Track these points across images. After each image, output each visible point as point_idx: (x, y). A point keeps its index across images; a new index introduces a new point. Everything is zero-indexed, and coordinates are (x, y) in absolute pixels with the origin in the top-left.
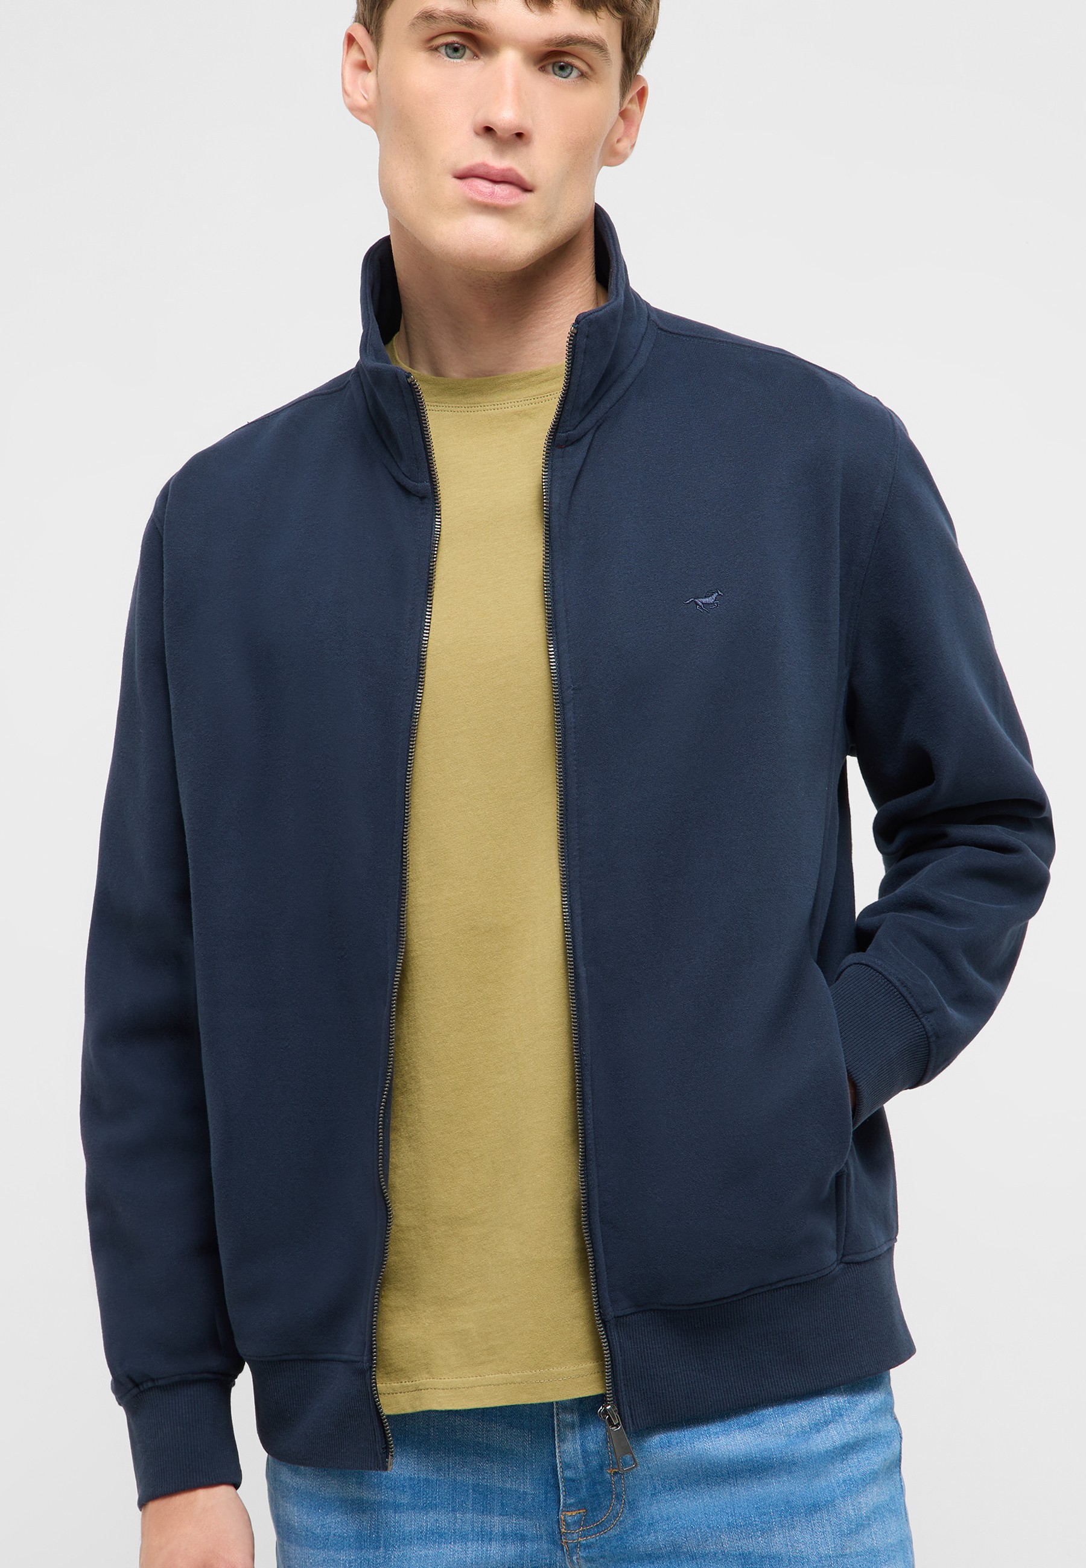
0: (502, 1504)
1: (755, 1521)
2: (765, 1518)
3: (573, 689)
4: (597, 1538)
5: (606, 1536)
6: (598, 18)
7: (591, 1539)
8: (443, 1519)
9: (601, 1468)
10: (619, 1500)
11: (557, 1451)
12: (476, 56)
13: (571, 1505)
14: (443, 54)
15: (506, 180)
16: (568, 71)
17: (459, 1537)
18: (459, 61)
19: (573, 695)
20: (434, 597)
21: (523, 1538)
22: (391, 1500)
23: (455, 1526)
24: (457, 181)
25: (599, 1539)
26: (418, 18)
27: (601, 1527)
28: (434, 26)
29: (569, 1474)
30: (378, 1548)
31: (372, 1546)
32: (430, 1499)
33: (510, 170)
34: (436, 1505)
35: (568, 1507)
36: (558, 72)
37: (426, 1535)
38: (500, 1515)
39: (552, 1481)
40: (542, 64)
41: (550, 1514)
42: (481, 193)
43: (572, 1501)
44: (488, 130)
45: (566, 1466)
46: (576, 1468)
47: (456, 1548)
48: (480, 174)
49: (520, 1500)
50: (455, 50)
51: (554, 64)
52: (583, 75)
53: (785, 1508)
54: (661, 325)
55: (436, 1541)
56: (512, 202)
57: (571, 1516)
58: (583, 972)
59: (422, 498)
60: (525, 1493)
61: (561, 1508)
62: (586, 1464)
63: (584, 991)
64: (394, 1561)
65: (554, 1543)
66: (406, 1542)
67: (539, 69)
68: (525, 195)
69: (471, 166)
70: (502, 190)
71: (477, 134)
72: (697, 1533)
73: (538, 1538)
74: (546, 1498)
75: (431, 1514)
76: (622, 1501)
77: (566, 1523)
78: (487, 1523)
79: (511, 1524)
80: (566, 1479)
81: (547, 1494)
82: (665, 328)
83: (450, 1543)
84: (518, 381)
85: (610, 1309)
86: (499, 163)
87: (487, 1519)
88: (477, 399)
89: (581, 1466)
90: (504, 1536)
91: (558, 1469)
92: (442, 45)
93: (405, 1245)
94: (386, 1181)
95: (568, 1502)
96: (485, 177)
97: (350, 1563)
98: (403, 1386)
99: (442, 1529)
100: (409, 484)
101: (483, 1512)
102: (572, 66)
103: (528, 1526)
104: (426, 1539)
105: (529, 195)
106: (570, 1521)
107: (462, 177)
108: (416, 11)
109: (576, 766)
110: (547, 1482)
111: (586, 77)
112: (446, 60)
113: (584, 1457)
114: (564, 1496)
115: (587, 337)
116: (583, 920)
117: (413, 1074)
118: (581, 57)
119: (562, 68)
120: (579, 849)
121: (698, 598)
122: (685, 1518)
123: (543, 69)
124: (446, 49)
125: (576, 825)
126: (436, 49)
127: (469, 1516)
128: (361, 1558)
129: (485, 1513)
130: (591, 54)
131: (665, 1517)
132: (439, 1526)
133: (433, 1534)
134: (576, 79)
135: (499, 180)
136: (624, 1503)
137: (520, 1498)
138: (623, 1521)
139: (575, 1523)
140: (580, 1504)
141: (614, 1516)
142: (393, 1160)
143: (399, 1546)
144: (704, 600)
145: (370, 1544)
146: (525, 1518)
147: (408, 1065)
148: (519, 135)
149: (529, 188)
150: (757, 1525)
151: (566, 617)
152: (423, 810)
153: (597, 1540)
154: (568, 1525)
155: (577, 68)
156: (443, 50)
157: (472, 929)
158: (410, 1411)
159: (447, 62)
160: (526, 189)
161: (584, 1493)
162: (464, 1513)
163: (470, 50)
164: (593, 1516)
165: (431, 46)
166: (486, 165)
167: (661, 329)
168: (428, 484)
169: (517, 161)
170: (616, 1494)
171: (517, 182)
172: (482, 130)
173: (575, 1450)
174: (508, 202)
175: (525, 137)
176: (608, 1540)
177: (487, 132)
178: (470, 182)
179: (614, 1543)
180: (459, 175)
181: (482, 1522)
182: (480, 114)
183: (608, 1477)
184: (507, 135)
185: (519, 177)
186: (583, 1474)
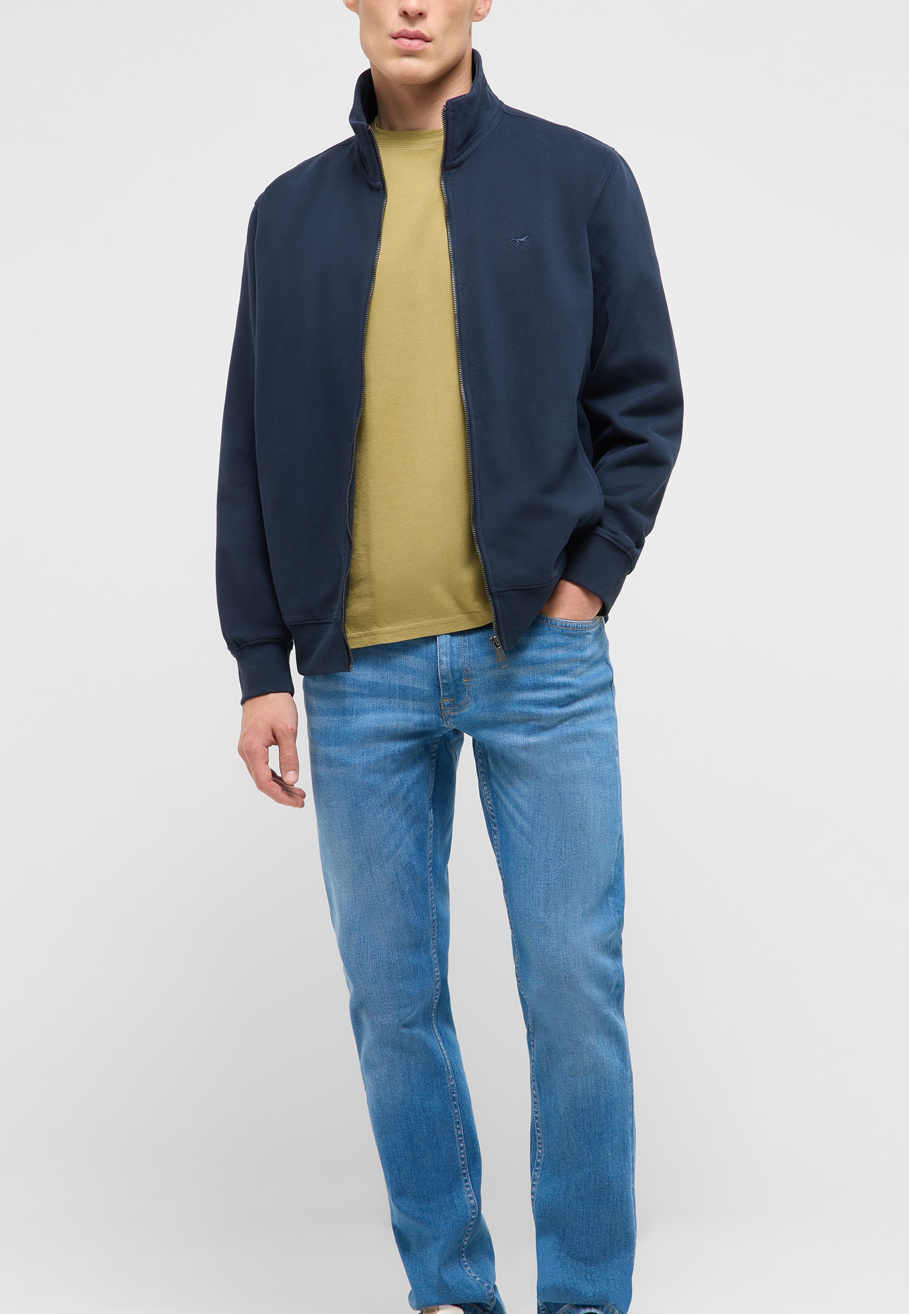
0: (413, 695)
5: (463, 712)
7: (454, 713)
8: (385, 701)
9: (461, 678)
10: (469, 695)
11: (439, 669)
13: (446, 696)
15: (416, 37)
17: (392, 710)
20: (382, 239)
21: (424, 713)
22: (359, 692)
23: (390, 705)
24: (393, 40)
25: (459, 713)
27: (460, 708)
29: (444, 681)
30: (353, 715)
32: (378, 692)
33: (418, 31)
34: (381, 695)
35: (445, 697)
37: (375, 709)
38: (412, 700)
39: (437, 684)
41: (436, 701)
42: (404, 45)
43: (447, 694)
44: (405, 13)
45: (443, 677)
46: (448, 679)
48: (404, 35)
49: (422, 694)
54: (506, 111)
56: (420, 48)
57: (446, 702)
58: (473, 422)
59: (378, 190)
60: (424, 690)
61: (441, 697)
62: (453, 676)
63: (474, 431)
65: (439, 714)
66: (366, 712)
68: (427, 44)
69: (399, 31)
70: (416, 43)
71: (400, 15)
73: (430, 712)
74: (435, 692)
75: (379, 699)
78: (406, 704)
79: (418, 705)
80: (443, 684)
81: (434, 690)
82: (508, 113)
83: (388, 713)
84: (428, 134)
85: (494, 587)
86: (411, 29)
87: (405, 702)
88: (408, 142)
89: (450, 677)
90: (414, 710)
91: (440, 678)
93: (362, 563)
94: (351, 531)
96: (407, 36)
97: (339, 722)
98: (365, 633)
100: (372, 183)
103: (425, 706)
104: (376, 711)
105: (429, 43)
106: (446, 704)
113: (452, 673)
114: (443, 692)
115: (453, 111)
116: (472, 397)
117: (365, 478)
121: (517, 238)
127: (397, 700)
129: (405, 699)
131: (491, 703)
135: (413, 37)
136: (472, 697)
137: (422, 692)
138: (471, 705)
139: (448, 705)
140: (451, 696)
141: (466, 703)
142: (356, 521)
144: (520, 240)
146: (425, 702)
147: (363, 473)
148: (421, 14)
149: (429, 40)
152: (373, 345)
153: (457, 714)
154: (445, 706)
157: (395, 404)
158: (370, 645)
160: (427, 41)
161: (452, 691)
162: (395, 699)
164: (456, 703)
166: (405, 30)
167: (507, 113)
168: (381, 183)
169: (420, 27)
170: (468, 692)
171: (422, 38)
172: (402, 14)
173: (447, 669)
174: (418, 49)
175: (423, 15)
176: (463, 714)
177: (405, 14)
178: (398, 39)
179: (466, 716)
180: (394, 36)
181: (404, 704)
182: (400, 5)
183: (464, 683)
184: (414, 15)
185: (423, 35)
186: (451, 681)
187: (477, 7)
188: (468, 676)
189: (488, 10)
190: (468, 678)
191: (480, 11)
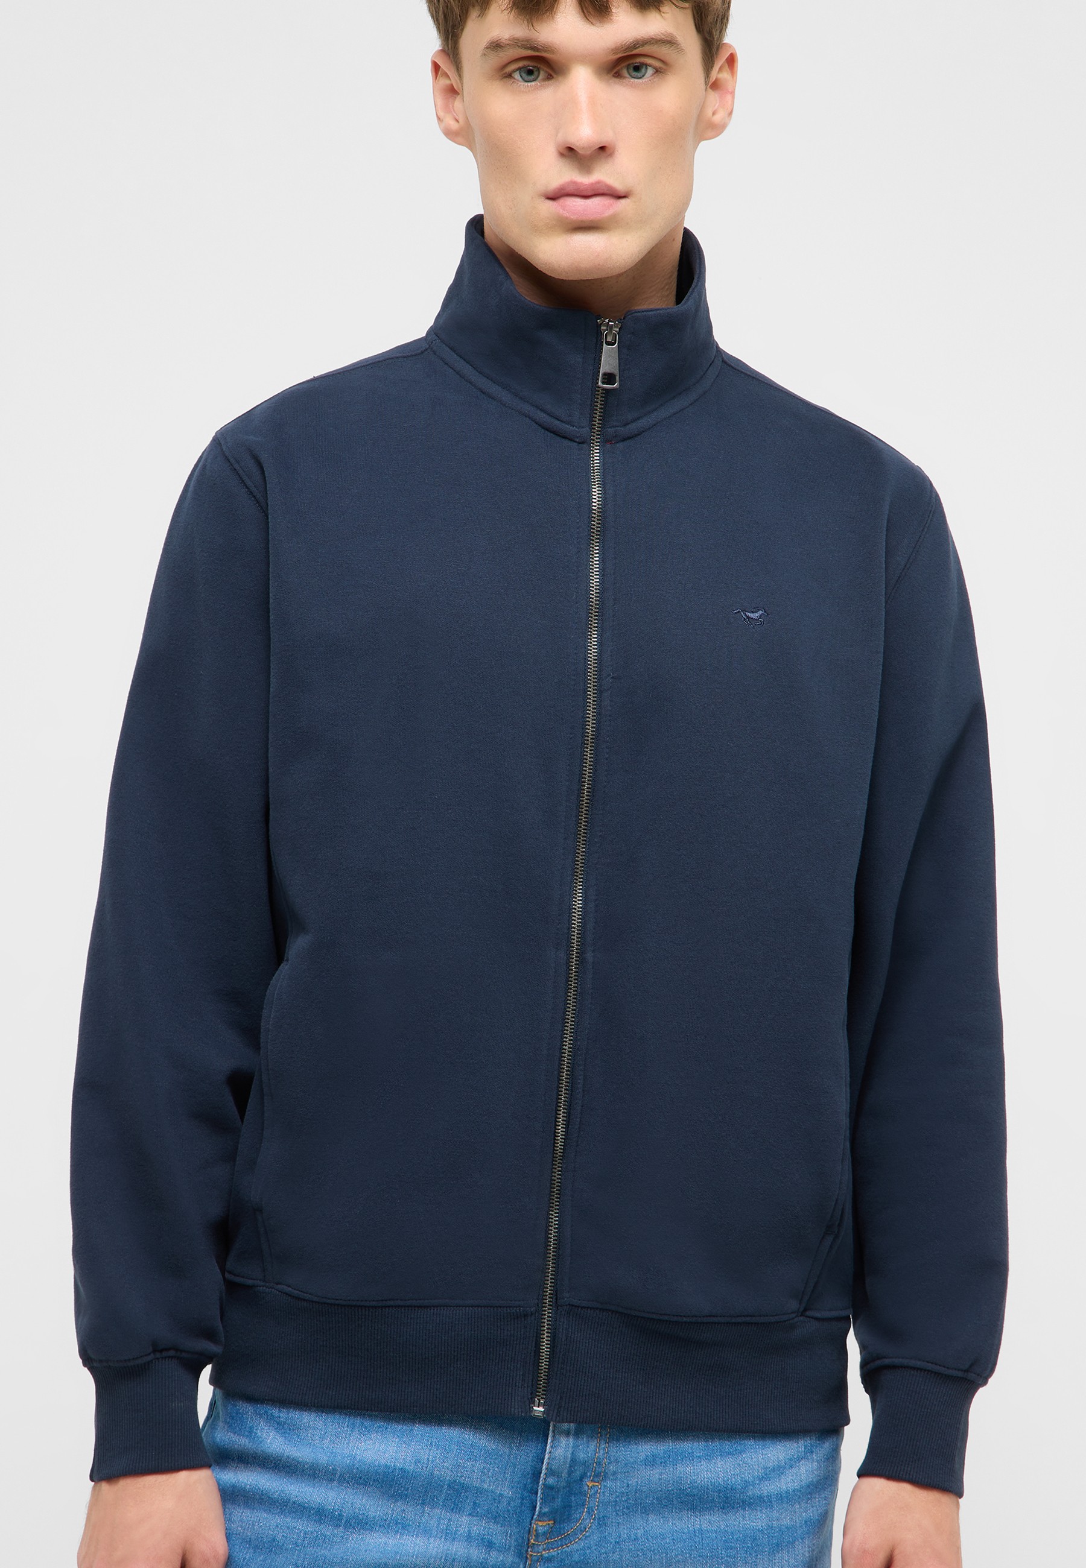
0: (475, 1503)
1: (721, 1554)
2: (733, 1552)
3: (613, 678)
4: (559, 1552)
5: (569, 1550)
6: (663, 15)
7: (553, 1552)
8: (411, 1510)
9: (581, 1479)
10: (589, 1514)
11: (547, 1457)
12: (549, 77)
13: (544, 1514)
14: (518, 80)
15: (596, 193)
16: (643, 70)
17: (423, 1531)
18: (533, 83)
19: (611, 683)
21: (490, 1545)
23: (421, 1520)
24: (550, 203)
25: (561, 1552)
26: (487, 48)
27: (567, 1539)
28: (501, 54)
29: (551, 1481)
31: (331, 1523)
32: (402, 1489)
33: (598, 182)
34: (406, 1495)
35: (541, 1517)
36: (634, 74)
37: (389, 1524)
38: (470, 1514)
39: (531, 1487)
40: (615, 71)
41: (522, 1522)
42: (573, 210)
43: (547, 1510)
44: (570, 150)
45: (551, 1472)
46: (559, 1477)
47: (418, 1542)
48: (570, 192)
49: (495, 1502)
50: (530, 73)
51: (628, 67)
52: (657, 71)
53: (752, 1545)
54: (725, 359)
55: (398, 1531)
56: (608, 213)
57: (541, 1526)
60: (501, 1495)
61: (535, 1517)
62: (570, 1473)
64: (351, 1543)
65: (520, 1554)
67: (614, 76)
68: (619, 203)
69: (561, 185)
70: (596, 205)
71: (562, 155)
72: (662, 1558)
74: (522, 1504)
75: (399, 1504)
76: (592, 1516)
77: (536, 1534)
78: (454, 1522)
79: (479, 1527)
80: (548, 1487)
81: (523, 1500)
82: (728, 362)
83: (413, 1536)
86: (585, 180)
87: (455, 1517)
89: (564, 1475)
90: (469, 1538)
91: (542, 1475)
92: (514, 71)
95: (543, 1511)
96: (576, 193)
99: (407, 1520)
101: (453, 1509)
102: (646, 65)
103: (496, 1532)
104: (389, 1528)
105: (623, 201)
106: (540, 1531)
107: (553, 197)
108: (484, 43)
109: (607, 753)
110: (525, 1487)
111: (661, 72)
112: (520, 85)
113: (570, 1466)
114: (540, 1504)
115: (632, 333)
118: (654, 55)
119: (637, 69)
120: (600, 836)
122: (653, 1541)
123: (618, 75)
124: (520, 73)
125: (601, 812)
126: (510, 76)
127: (437, 1511)
128: (318, 1532)
129: (454, 1511)
130: (663, 51)
131: (633, 1537)
132: (404, 1517)
133: (396, 1524)
134: (653, 77)
135: (590, 194)
136: (594, 1519)
137: (495, 1499)
138: (589, 1536)
139: (544, 1534)
140: (552, 1514)
141: (581, 1531)
143: (360, 1529)
145: (330, 1521)
146: (497, 1523)
148: (602, 148)
149: (623, 195)
150: (722, 1558)
151: (613, 606)
153: (558, 1554)
154: (537, 1536)
155: (650, 66)
156: (517, 75)
159: (522, 86)
160: (619, 197)
161: (558, 1503)
162: (433, 1508)
163: (543, 70)
164: (560, 1528)
165: (504, 74)
166: (575, 183)
167: (725, 363)
169: (603, 174)
170: (588, 1508)
171: (608, 192)
172: (565, 152)
173: (565, 1458)
174: (603, 215)
175: (607, 149)
176: (570, 1554)
177: (569, 152)
178: (562, 201)
179: (576, 1558)
180: (550, 196)
181: (450, 1520)
182: (560, 135)
183: (586, 1488)
184: (589, 152)
185: (609, 187)
186: (563, 1484)
187: (709, 112)
188: (597, 1475)
189: (730, 113)
190: (596, 1480)
191: (717, 118)
